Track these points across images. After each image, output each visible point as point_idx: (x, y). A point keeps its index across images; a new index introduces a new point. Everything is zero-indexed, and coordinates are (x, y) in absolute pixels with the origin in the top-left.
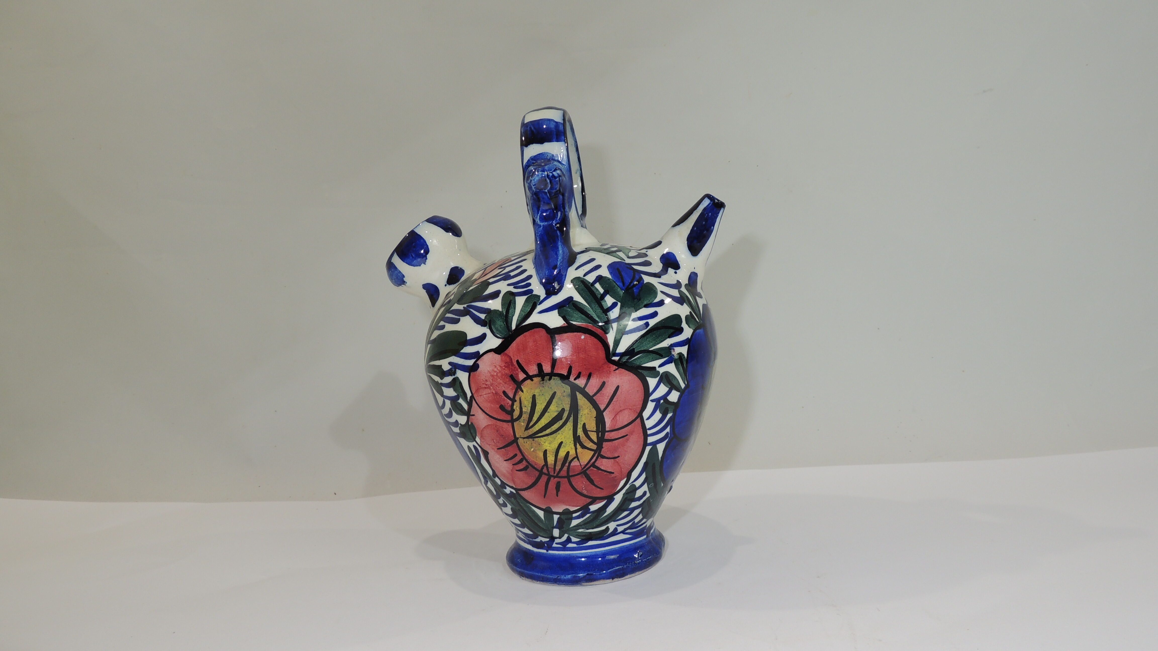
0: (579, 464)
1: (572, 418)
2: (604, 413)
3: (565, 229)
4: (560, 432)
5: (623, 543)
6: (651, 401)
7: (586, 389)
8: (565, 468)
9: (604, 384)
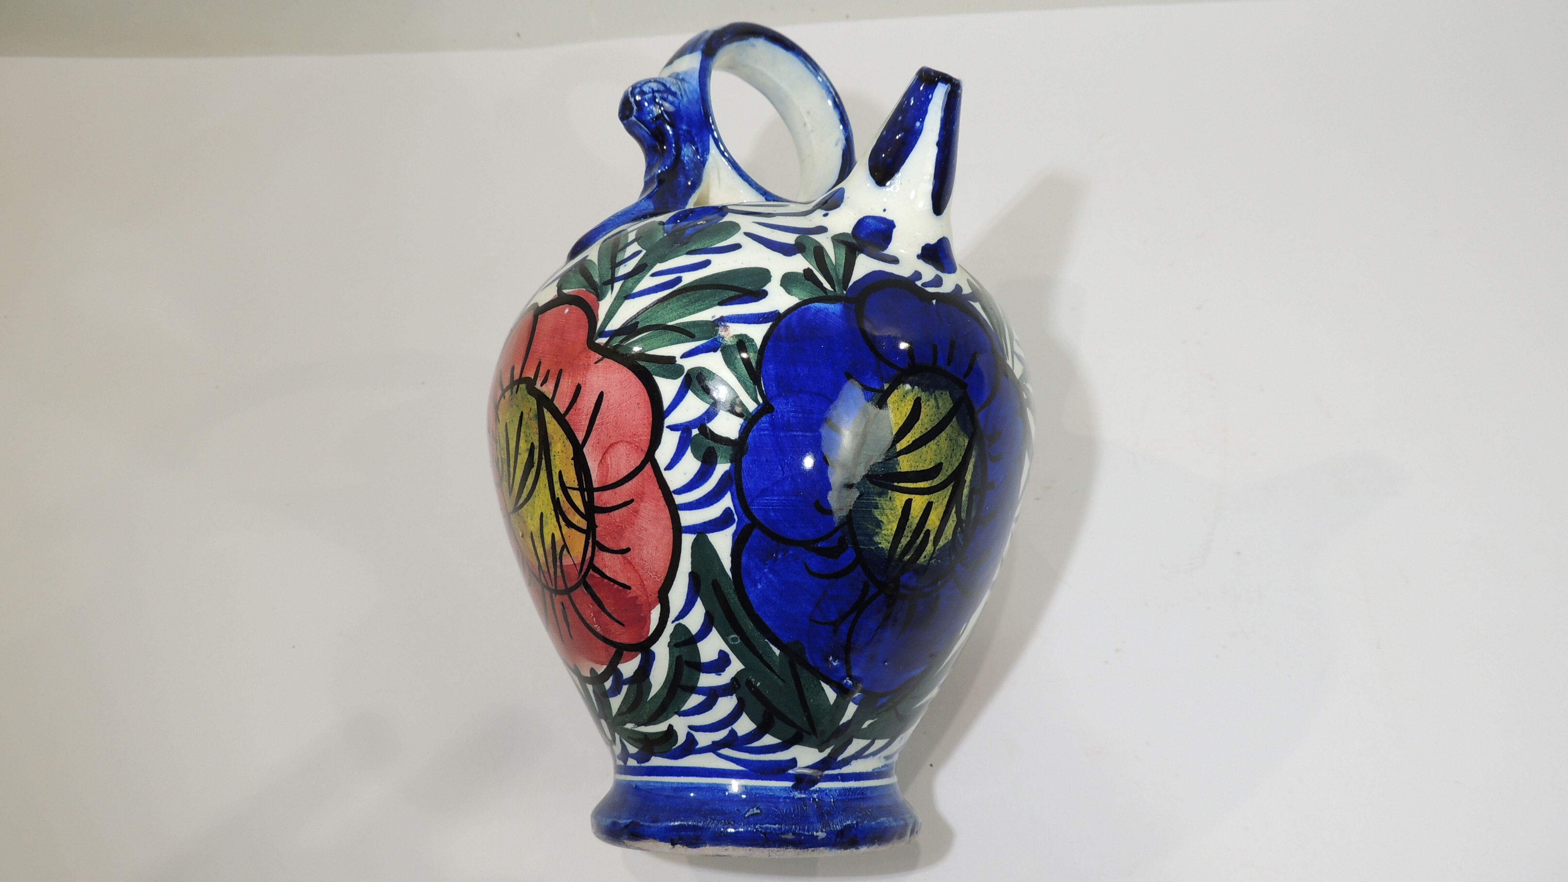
0: (573, 563)
1: (544, 465)
2: (585, 450)
4: (535, 493)
7: (555, 402)
8: (559, 570)
9: (578, 388)
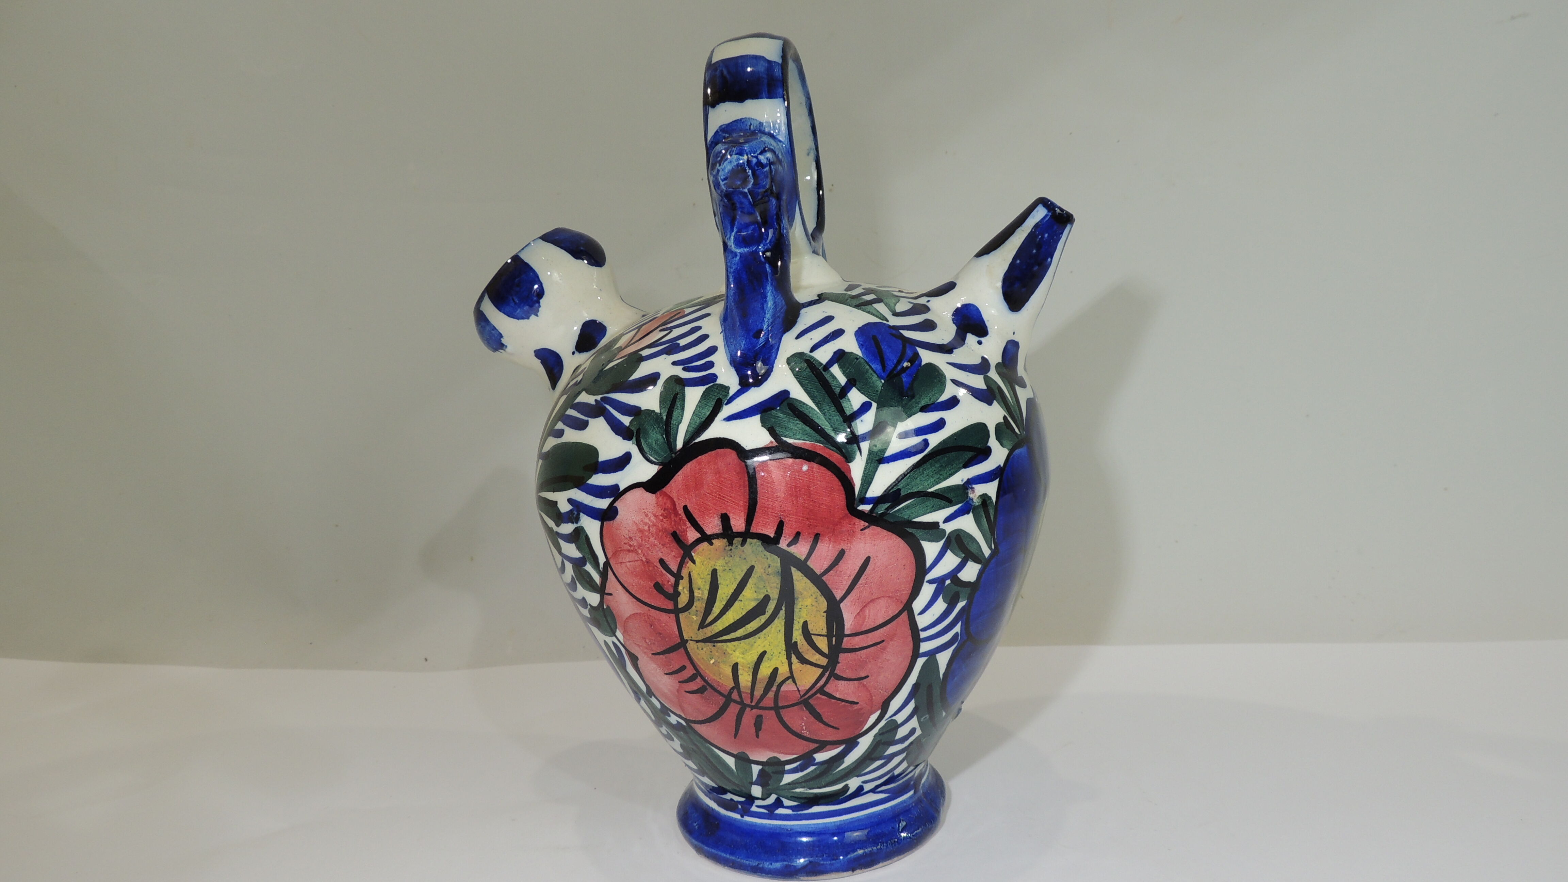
0: (796, 689)
1: (782, 613)
2: (842, 605)
3: (779, 263)
4: (761, 634)
5: (872, 807)
6: (927, 582)
7: (808, 563)
8: (771, 695)
9: (842, 553)
